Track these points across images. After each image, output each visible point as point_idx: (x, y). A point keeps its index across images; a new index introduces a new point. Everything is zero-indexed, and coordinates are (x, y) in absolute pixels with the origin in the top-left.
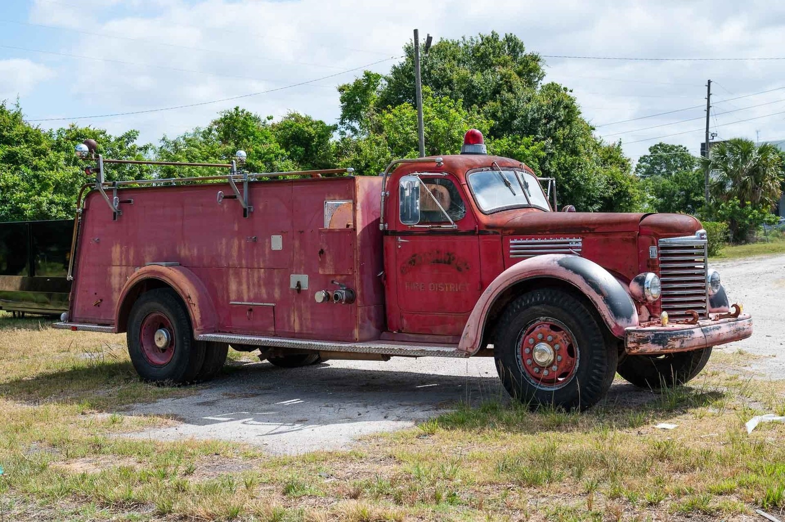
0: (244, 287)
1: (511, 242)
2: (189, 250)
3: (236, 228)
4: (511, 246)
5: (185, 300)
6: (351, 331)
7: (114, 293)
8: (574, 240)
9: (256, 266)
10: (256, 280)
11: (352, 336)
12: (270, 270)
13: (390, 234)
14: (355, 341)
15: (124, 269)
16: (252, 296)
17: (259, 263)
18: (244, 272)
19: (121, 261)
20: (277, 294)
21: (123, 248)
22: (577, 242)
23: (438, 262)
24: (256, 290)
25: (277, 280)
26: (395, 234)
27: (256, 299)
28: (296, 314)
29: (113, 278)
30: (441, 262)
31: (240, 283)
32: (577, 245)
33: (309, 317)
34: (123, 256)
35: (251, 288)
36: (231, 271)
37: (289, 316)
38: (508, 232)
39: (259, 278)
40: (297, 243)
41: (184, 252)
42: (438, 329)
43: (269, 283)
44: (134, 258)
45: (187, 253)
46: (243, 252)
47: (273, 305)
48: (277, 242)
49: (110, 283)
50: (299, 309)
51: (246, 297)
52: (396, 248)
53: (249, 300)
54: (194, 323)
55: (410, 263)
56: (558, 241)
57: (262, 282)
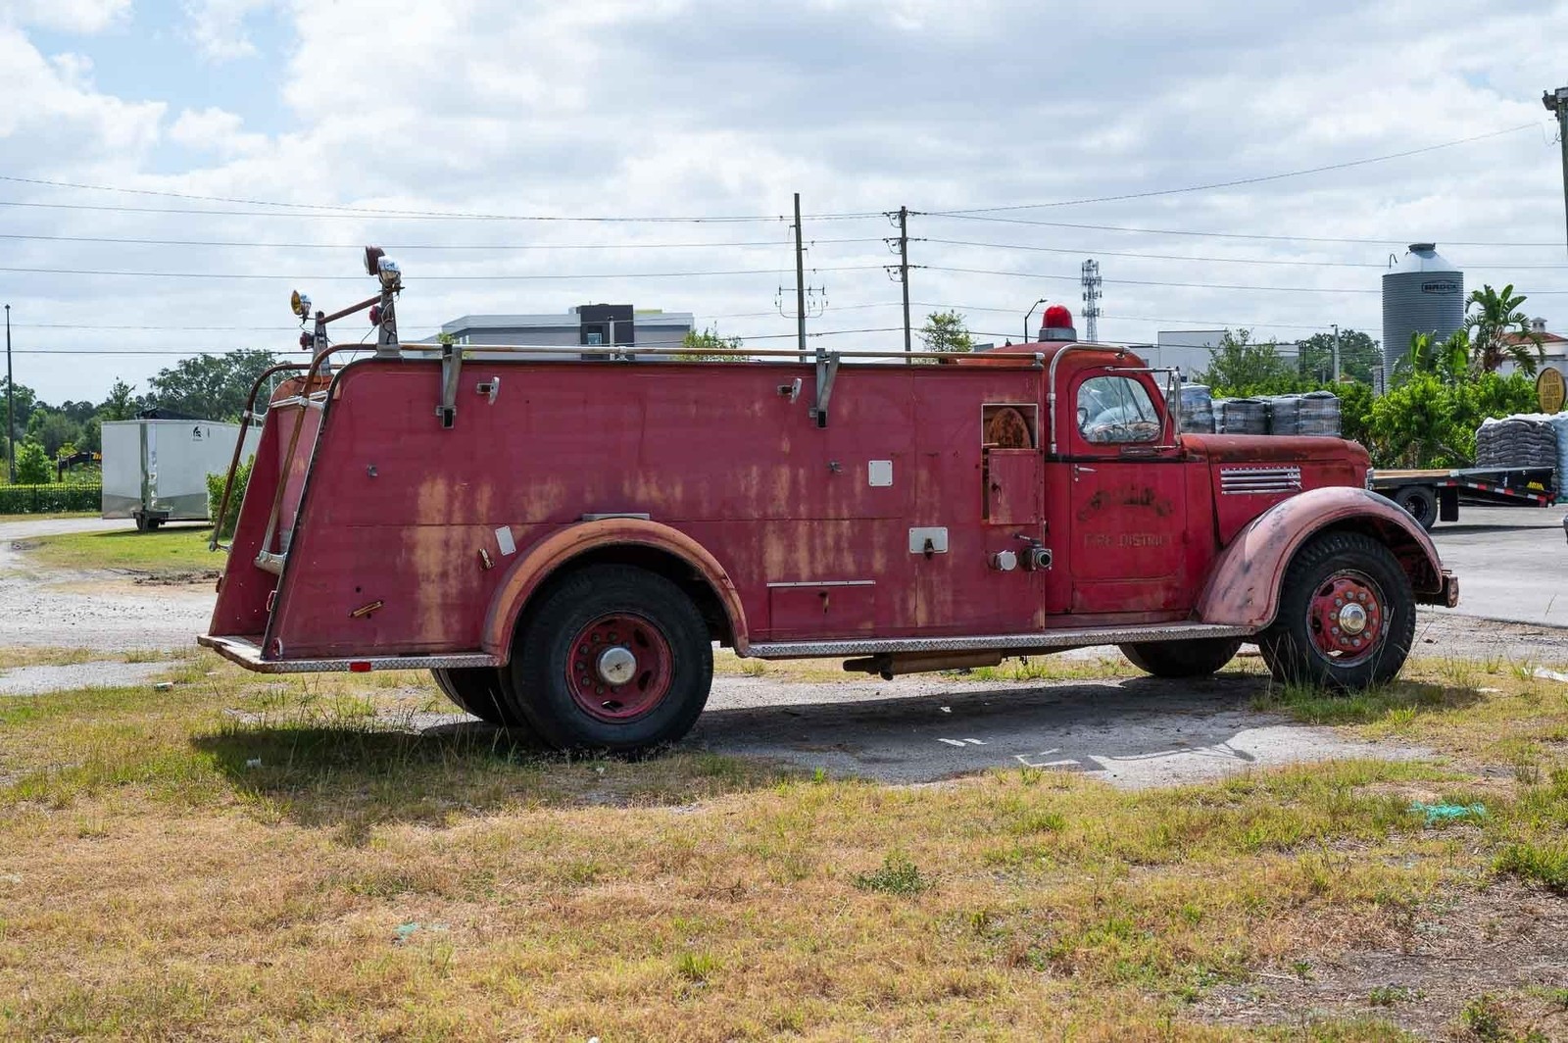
0: (802, 555)
1: (1223, 472)
2: (661, 489)
3: (786, 447)
4: (1223, 479)
5: (715, 583)
6: (1031, 617)
7: (424, 585)
8: (1292, 470)
9: (831, 513)
10: (830, 541)
11: (1032, 622)
12: (862, 521)
13: (1060, 459)
14: (1039, 631)
15: (458, 533)
16: (820, 569)
17: (838, 509)
18: (802, 528)
19: (449, 513)
20: (879, 563)
21: (457, 488)
22: (1295, 473)
23: (1132, 502)
24: (831, 557)
25: (879, 539)
26: (1070, 460)
27: (830, 575)
28: (921, 595)
29: (419, 552)
30: (1136, 503)
31: (791, 548)
32: (1295, 477)
33: (949, 598)
34: (457, 505)
35: (819, 555)
36: (770, 527)
37: (904, 601)
38: (1214, 458)
39: (838, 538)
40: (924, 475)
41: (646, 491)
42: (1132, 603)
43: (861, 545)
44: (490, 509)
45: (655, 493)
46: (803, 491)
47: (871, 582)
48: (881, 473)
49: (410, 564)
50: (928, 587)
51: (805, 571)
52: (1071, 480)
53: (814, 577)
54: (736, 625)
55: (1093, 504)
56: (1275, 471)
57: (845, 544)
